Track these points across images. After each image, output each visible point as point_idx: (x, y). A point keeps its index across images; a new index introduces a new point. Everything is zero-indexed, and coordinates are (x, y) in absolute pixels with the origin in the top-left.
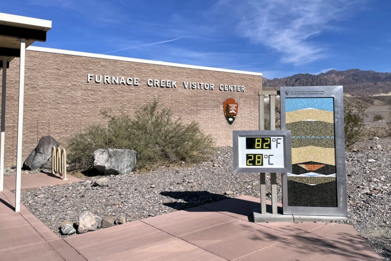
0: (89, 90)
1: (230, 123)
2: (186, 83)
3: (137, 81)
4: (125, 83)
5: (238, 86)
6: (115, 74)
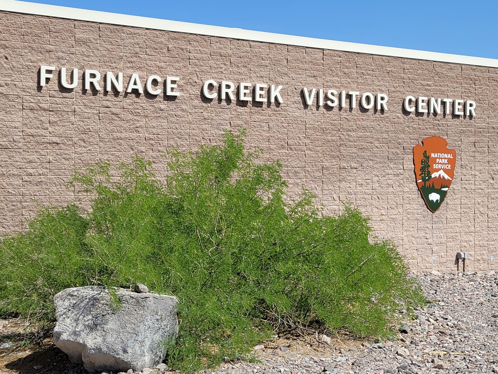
0: (45, 110)
1: (433, 207)
2: (310, 92)
3: (175, 86)
4: (141, 91)
5: (457, 101)
6: (114, 65)
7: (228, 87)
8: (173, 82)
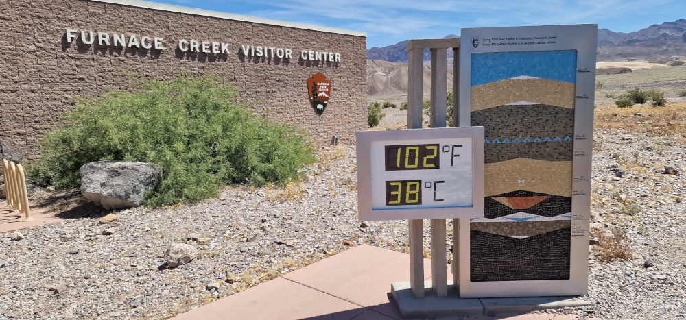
0: (72, 58)
1: (319, 112)
2: (246, 47)
3: (160, 43)
4: (138, 46)
5: (330, 54)
6: (118, 30)
7: (194, 44)
8: (159, 41)
